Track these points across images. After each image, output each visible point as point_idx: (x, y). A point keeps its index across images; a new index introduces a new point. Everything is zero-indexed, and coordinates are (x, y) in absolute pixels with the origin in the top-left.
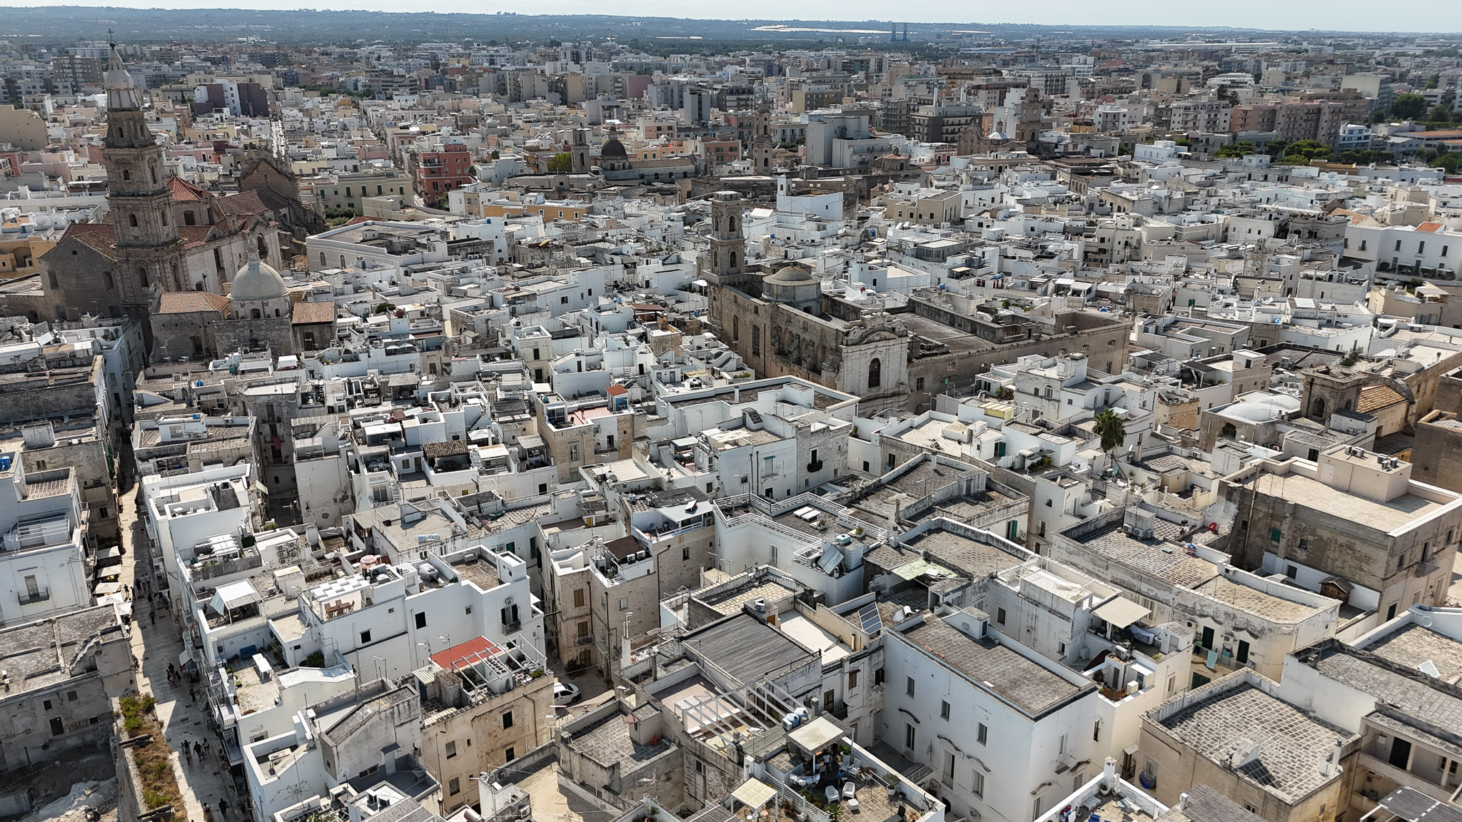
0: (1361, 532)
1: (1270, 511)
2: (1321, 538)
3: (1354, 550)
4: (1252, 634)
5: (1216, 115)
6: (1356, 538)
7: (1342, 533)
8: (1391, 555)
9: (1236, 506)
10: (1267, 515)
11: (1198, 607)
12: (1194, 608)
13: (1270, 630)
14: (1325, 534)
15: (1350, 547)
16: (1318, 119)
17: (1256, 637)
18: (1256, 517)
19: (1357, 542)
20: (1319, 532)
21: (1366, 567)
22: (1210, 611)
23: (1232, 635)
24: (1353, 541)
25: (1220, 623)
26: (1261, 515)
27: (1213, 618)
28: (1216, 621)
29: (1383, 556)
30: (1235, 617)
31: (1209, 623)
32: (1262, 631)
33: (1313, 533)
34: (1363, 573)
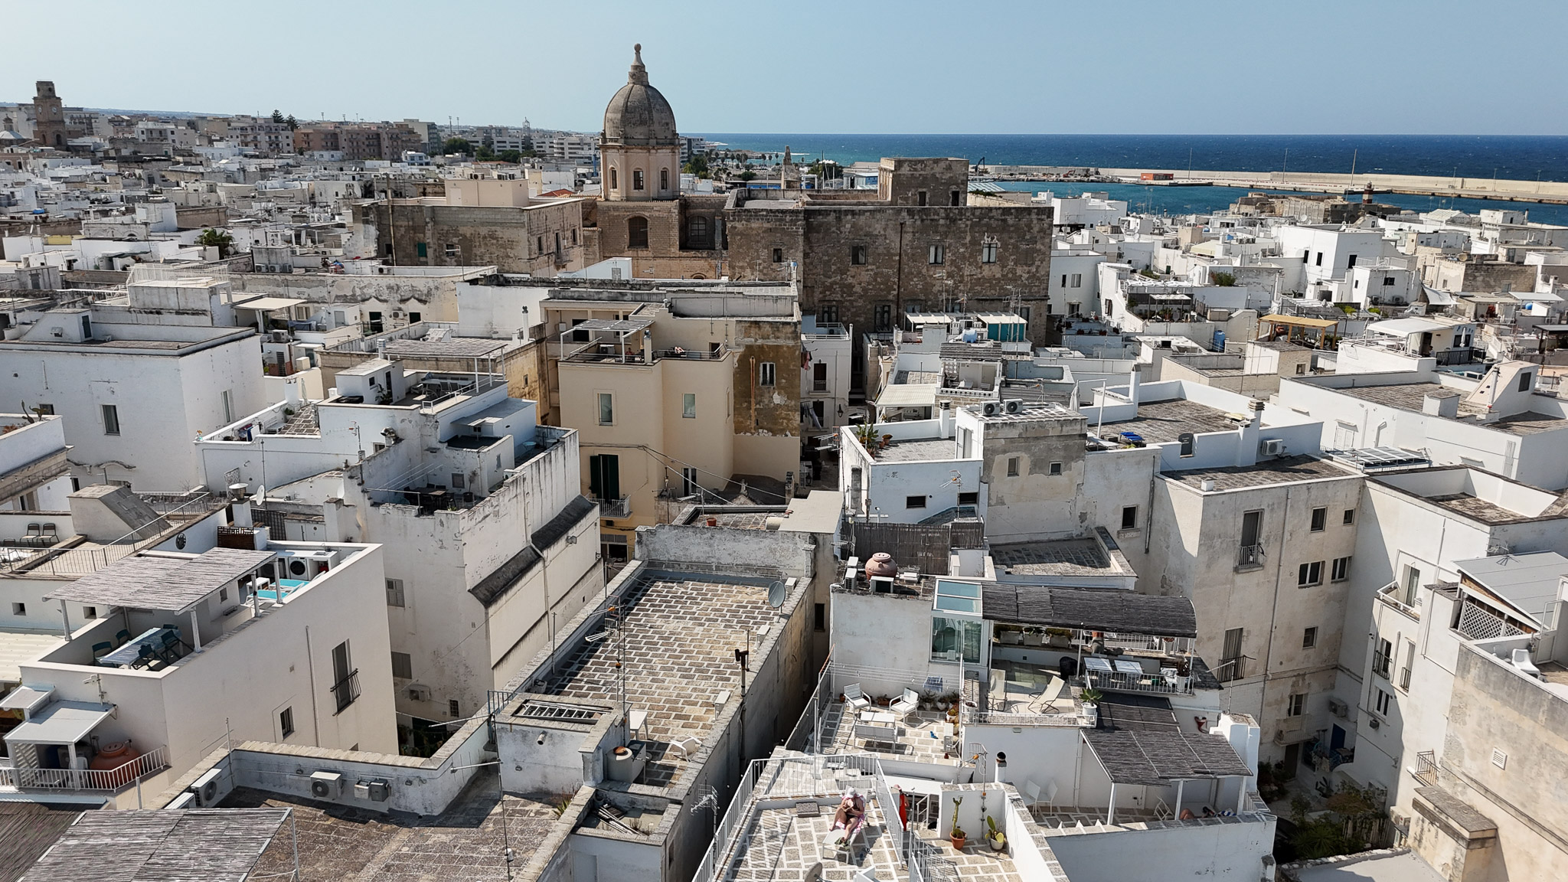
0: (499, 217)
1: (411, 223)
2: (464, 236)
3: (496, 239)
4: (420, 301)
5: (276, 137)
6: (495, 224)
7: (483, 224)
8: (530, 232)
9: (374, 228)
10: (408, 229)
11: (358, 292)
12: (354, 295)
13: (437, 288)
14: (467, 231)
15: (493, 236)
16: (379, 145)
17: (424, 302)
18: (398, 235)
19: (498, 228)
20: (462, 230)
21: (511, 253)
22: (371, 291)
23: (400, 309)
24: (493, 228)
25: (385, 301)
26: (403, 230)
27: (377, 298)
28: (380, 301)
29: (523, 234)
30: (398, 287)
31: (374, 306)
32: (429, 293)
33: (456, 235)
34: (510, 260)
